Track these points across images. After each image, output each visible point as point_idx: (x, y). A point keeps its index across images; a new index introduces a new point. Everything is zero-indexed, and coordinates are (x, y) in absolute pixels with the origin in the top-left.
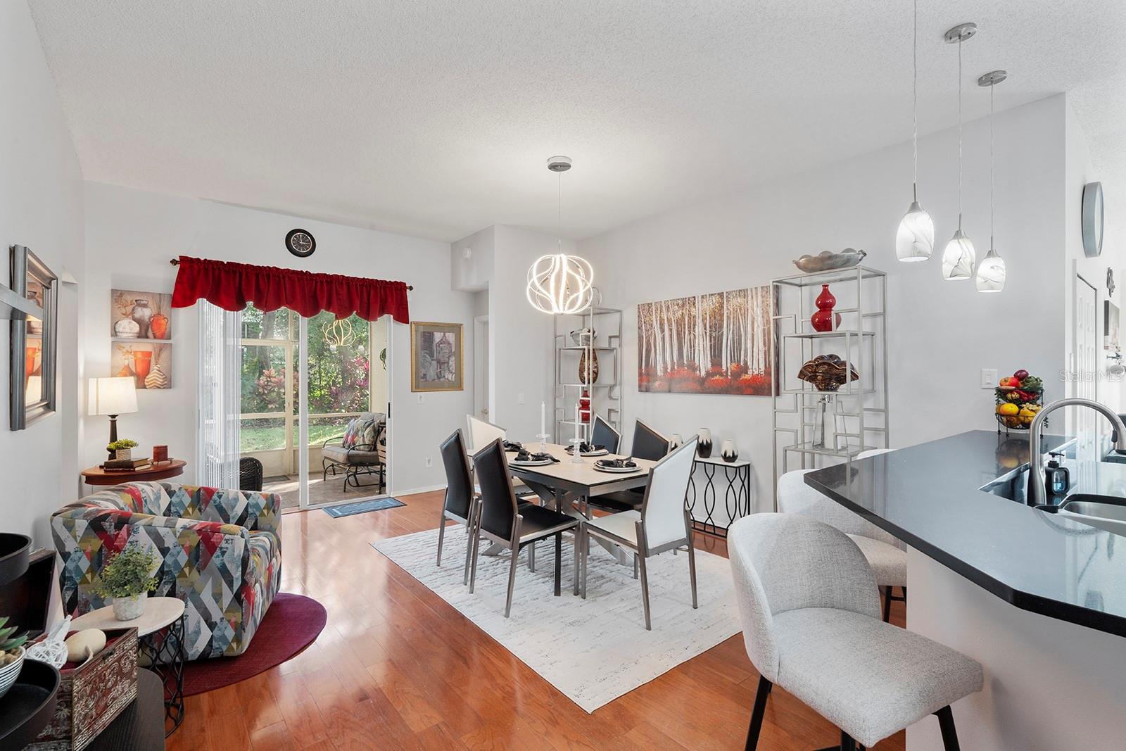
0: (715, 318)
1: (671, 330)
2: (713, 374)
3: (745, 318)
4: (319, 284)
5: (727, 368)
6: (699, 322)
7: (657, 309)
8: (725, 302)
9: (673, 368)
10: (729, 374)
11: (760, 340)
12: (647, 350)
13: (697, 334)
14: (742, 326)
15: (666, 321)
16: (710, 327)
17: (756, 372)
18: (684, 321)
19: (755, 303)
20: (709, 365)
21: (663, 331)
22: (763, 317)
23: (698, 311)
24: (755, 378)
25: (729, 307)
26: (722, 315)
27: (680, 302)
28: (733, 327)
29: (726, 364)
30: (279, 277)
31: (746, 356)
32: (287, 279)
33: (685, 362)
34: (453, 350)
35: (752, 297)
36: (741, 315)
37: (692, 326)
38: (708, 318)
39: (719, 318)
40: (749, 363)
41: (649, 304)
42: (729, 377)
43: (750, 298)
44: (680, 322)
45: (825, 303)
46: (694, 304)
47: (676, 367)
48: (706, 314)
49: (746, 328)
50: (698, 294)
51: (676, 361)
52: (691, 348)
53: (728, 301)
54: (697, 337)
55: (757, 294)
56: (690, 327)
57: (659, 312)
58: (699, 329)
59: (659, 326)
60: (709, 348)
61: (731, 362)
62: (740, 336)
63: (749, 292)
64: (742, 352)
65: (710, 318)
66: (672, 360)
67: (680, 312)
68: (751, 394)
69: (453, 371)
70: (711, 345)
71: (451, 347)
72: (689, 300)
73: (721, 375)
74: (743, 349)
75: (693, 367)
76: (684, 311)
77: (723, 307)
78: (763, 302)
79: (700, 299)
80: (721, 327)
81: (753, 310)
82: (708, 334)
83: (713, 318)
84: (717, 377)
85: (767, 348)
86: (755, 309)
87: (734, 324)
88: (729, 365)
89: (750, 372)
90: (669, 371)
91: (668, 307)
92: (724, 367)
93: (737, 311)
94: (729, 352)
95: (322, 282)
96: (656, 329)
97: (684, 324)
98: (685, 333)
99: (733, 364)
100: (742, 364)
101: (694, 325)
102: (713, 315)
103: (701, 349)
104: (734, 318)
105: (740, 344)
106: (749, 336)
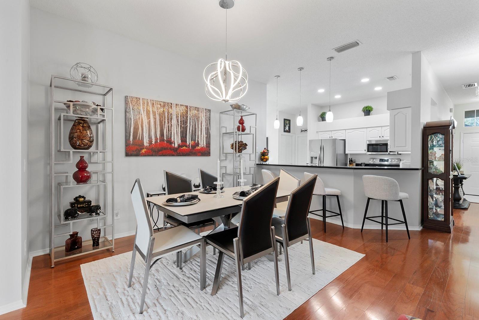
0: (183, 117)
1: (155, 119)
2: (182, 146)
3: (198, 121)
5: (189, 143)
6: (174, 117)
7: (144, 104)
8: (189, 111)
9: (156, 142)
10: (190, 146)
11: (204, 132)
12: (134, 128)
13: (173, 124)
14: (196, 124)
15: (151, 112)
16: (181, 121)
17: (202, 146)
18: (165, 115)
19: (202, 115)
20: (180, 142)
21: (149, 118)
22: (205, 122)
23: (174, 111)
24: (202, 148)
25: (191, 114)
26: (187, 117)
27: (162, 104)
28: (193, 124)
29: (189, 141)
31: (198, 138)
33: (165, 139)
35: (201, 112)
36: (196, 119)
37: (170, 119)
38: (179, 117)
39: (185, 118)
40: (200, 142)
41: (137, 98)
42: (190, 148)
43: (200, 112)
44: (162, 115)
45: (241, 122)
46: (171, 107)
47: (158, 141)
48: (178, 114)
49: (198, 125)
50: (174, 102)
51: (158, 137)
52: (169, 131)
53: (190, 111)
54: (173, 125)
55: (203, 111)
56: (168, 119)
57: (146, 106)
58: (174, 122)
59: (145, 114)
60: (180, 132)
61: (191, 140)
62: (196, 129)
63: (200, 109)
64: (197, 136)
65: (181, 117)
66: (156, 137)
67: (162, 109)
68: (200, 156)
70: (181, 131)
72: (168, 104)
73: (186, 146)
74: (197, 135)
75: (170, 142)
76: (165, 109)
77: (187, 113)
78: (206, 115)
79: (175, 105)
80: (186, 122)
81: (201, 118)
82: (179, 125)
83: (182, 117)
84: (184, 148)
85: (207, 136)
86: (202, 117)
87: (193, 123)
88: (190, 142)
89: (200, 146)
90: (153, 143)
91: (153, 104)
92: (188, 143)
93: (194, 117)
94: (190, 136)
96: (143, 116)
97: (165, 117)
98: (165, 122)
99: (192, 142)
100: (196, 142)
101: (171, 119)
102: (182, 116)
103: (175, 132)
104: (193, 119)
105: (196, 132)
106: (200, 129)
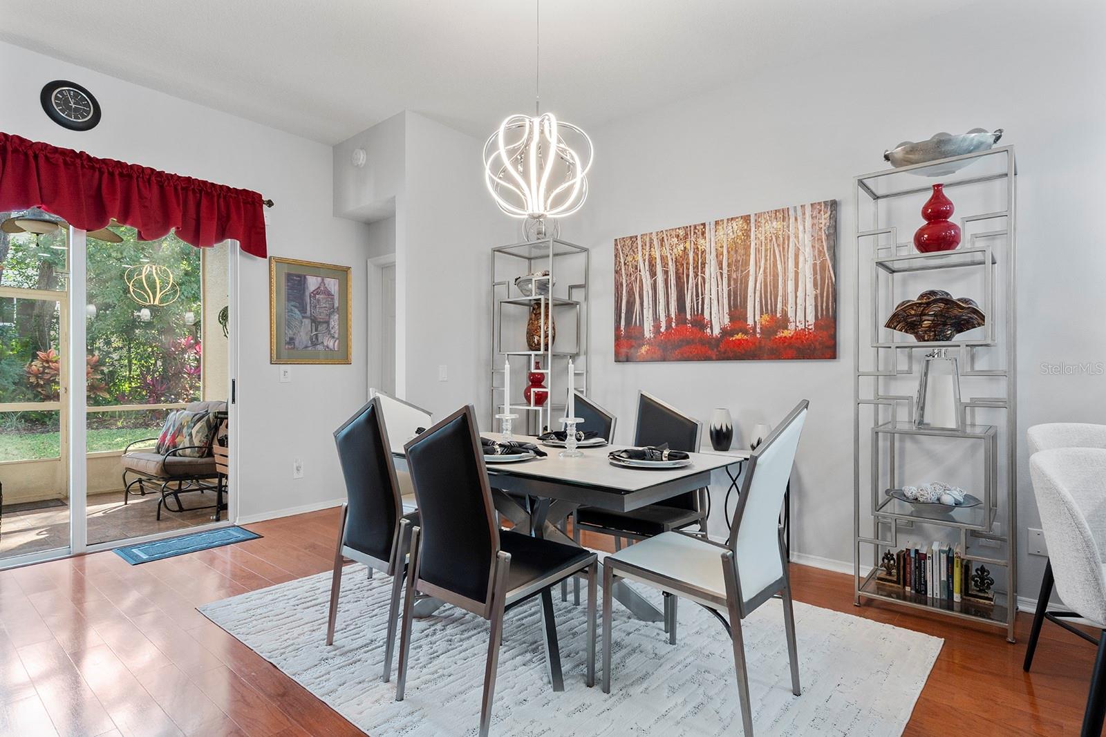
0: (736, 251)
1: (666, 273)
2: (732, 333)
3: (784, 250)
4: (106, 176)
5: (755, 322)
6: (711, 259)
7: (644, 244)
8: (753, 229)
9: (669, 326)
10: (758, 330)
11: (808, 280)
12: (628, 302)
13: (707, 276)
14: (779, 262)
15: (658, 261)
16: (729, 265)
17: (801, 326)
18: (688, 259)
19: (801, 228)
20: (727, 320)
21: (653, 274)
22: (813, 247)
23: (708, 244)
24: (799, 335)
25: (759, 235)
26: (747, 248)
27: (682, 233)
28: (765, 264)
29: (753, 316)
30: (26, 155)
31: (785, 303)
32: (42, 162)
33: (689, 317)
34: (336, 305)
35: (796, 219)
36: (778, 245)
37: (700, 266)
38: (725, 253)
39: (741, 251)
40: (791, 314)
41: (631, 238)
42: (758, 336)
43: (792, 220)
44: (680, 262)
45: (937, 211)
46: (703, 233)
47: (673, 325)
48: (722, 247)
49: (785, 263)
50: (710, 219)
51: (673, 316)
52: (697, 295)
53: (757, 227)
54: (707, 280)
55: (804, 214)
56: (696, 267)
57: (648, 248)
58: (711, 269)
59: (647, 268)
60: (726, 295)
61: (762, 313)
62: (776, 276)
63: (792, 212)
64: (780, 299)
65: (728, 252)
66: (668, 316)
67: (681, 247)
68: (792, 358)
69: (336, 336)
70: (729, 291)
71: (333, 299)
72: (695, 228)
73: (745, 332)
74: (780, 293)
75: (700, 323)
76: (688, 245)
77: (748, 236)
78: (813, 225)
79: (713, 226)
80: (747, 263)
81: (797, 237)
82: (725, 275)
83: (732, 253)
84: (739, 336)
85: (818, 291)
86: (801, 235)
87: (766, 260)
88: (757, 318)
89: (792, 326)
90: (663, 330)
91: (662, 240)
92: (750, 322)
93: (771, 241)
94: (758, 299)
95: (111, 174)
96: (642, 273)
97: (688, 264)
98: (688, 276)
99: (766, 317)
100: (778, 315)
101: (704, 264)
102: (733, 248)
103: (714, 296)
104: (766, 250)
105: (776, 287)
106: (791, 275)
